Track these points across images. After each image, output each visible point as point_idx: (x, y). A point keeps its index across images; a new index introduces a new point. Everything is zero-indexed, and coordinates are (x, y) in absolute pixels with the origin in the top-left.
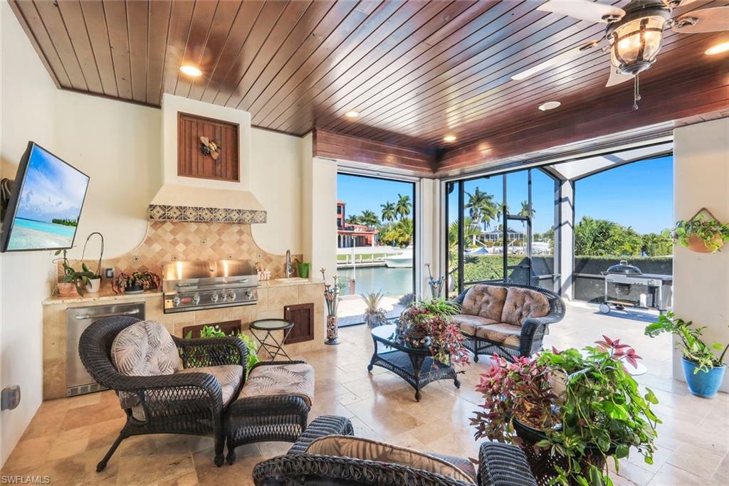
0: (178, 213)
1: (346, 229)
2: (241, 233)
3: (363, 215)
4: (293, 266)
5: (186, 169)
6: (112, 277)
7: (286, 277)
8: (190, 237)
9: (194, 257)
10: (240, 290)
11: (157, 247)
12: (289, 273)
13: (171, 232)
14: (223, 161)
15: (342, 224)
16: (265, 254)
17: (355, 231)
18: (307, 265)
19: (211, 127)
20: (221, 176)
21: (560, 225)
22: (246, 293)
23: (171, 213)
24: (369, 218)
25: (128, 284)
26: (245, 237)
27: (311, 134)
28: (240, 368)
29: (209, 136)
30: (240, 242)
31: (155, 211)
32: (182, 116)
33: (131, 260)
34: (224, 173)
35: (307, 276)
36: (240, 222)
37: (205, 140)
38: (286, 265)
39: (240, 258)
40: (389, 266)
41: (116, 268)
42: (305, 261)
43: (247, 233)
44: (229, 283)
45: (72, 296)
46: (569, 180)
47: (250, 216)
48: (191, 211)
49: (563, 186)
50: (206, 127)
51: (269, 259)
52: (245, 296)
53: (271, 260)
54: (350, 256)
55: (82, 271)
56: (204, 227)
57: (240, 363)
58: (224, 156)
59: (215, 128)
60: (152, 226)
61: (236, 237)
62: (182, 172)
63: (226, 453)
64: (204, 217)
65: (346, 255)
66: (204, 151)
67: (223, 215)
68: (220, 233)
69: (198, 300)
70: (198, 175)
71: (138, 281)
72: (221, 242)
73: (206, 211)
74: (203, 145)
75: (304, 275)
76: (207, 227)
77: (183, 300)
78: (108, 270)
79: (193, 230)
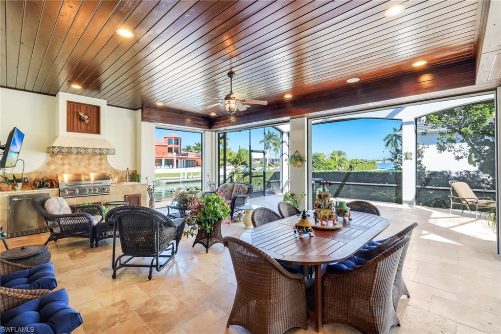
0: (67, 150)
1: (182, 155)
2: (101, 159)
4: (131, 176)
5: (70, 128)
6: (28, 182)
7: (126, 182)
8: (72, 162)
9: (74, 172)
10: (100, 187)
11: (53, 167)
12: (128, 180)
13: (61, 159)
14: (92, 124)
15: (179, 152)
16: (115, 170)
17: (189, 156)
18: (138, 176)
19: (85, 107)
20: (90, 131)
21: (282, 155)
22: (104, 189)
23: (63, 150)
24: (199, 148)
25: (40, 184)
26: (103, 162)
27: (140, 110)
28: (101, 217)
29: (84, 113)
30: (100, 164)
31: (55, 149)
32: (69, 102)
33: (38, 174)
34: (92, 130)
35: (139, 181)
36: (101, 154)
37: (82, 114)
38: (126, 175)
39: (101, 172)
41: (30, 177)
42: (138, 174)
43: (104, 159)
44: (94, 184)
45: (9, 190)
46: (286, 133)
47: (106, 152)
48: (74, 149)
49: (283, 135)
50: (82, 108)
51: (117, 173)
52: (103, 190)
53: (118, 173)
55: (13, 178)
56: (80, 156)
57: (101, 215)
58: (92, 121)
59: (87, 108)
60: (50, 156)
61: (98, 162)
62: (68, 130)
63: (95, 242)
64: (80, 152)
65: (181, 173)
66: (81, 119)
67: (92, 151)
68: (89, 159)
69: (78, 192)
70: (77, 131)
71: (46, 183)
72: (89, 164)
73: (82, 149)
74: (80, 116)
75: (137, 180)
76: (82, 156)
77: (70, 192)
78: (25, 178)
79: (73, 158)
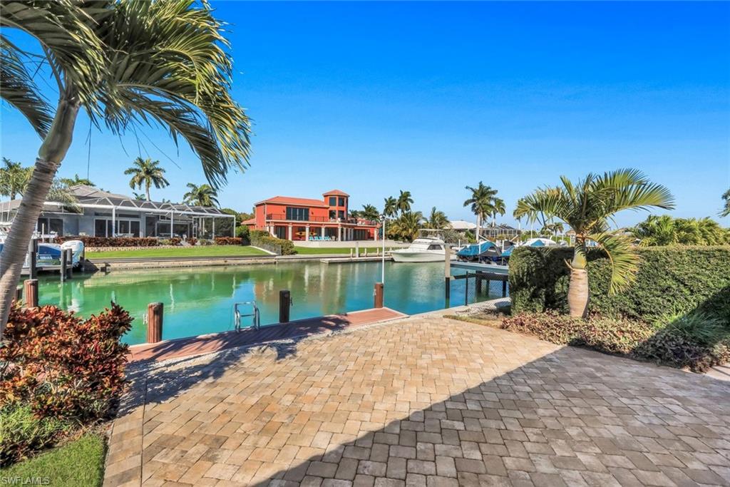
1: (349, 222)
3: (364, 210)
15: (345, 217)
17: (358, 224)
24: (370, 213)
40: (396, 260)
54: (354, 249)
65: (350, 249)
